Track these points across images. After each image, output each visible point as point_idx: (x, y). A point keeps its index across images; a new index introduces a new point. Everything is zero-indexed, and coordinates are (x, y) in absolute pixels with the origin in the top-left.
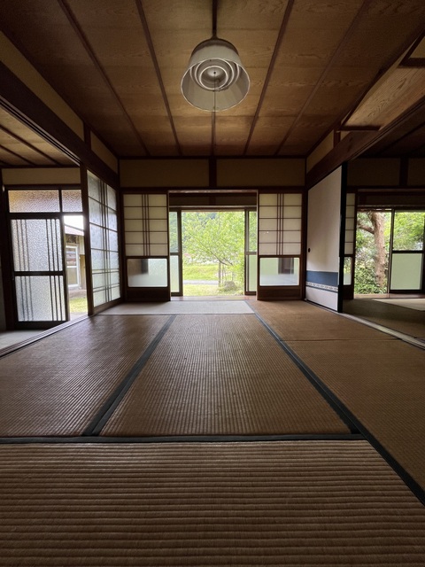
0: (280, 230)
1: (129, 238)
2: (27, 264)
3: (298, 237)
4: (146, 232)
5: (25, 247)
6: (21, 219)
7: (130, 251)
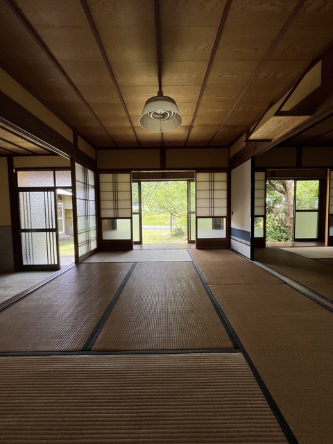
0: (212, 199)
1: (103, 205)
2: (30, 223)
3: (224, 203)
4: (116, 200)
5: (29, 212)
6: (26, 191)
7: (104, 214)
